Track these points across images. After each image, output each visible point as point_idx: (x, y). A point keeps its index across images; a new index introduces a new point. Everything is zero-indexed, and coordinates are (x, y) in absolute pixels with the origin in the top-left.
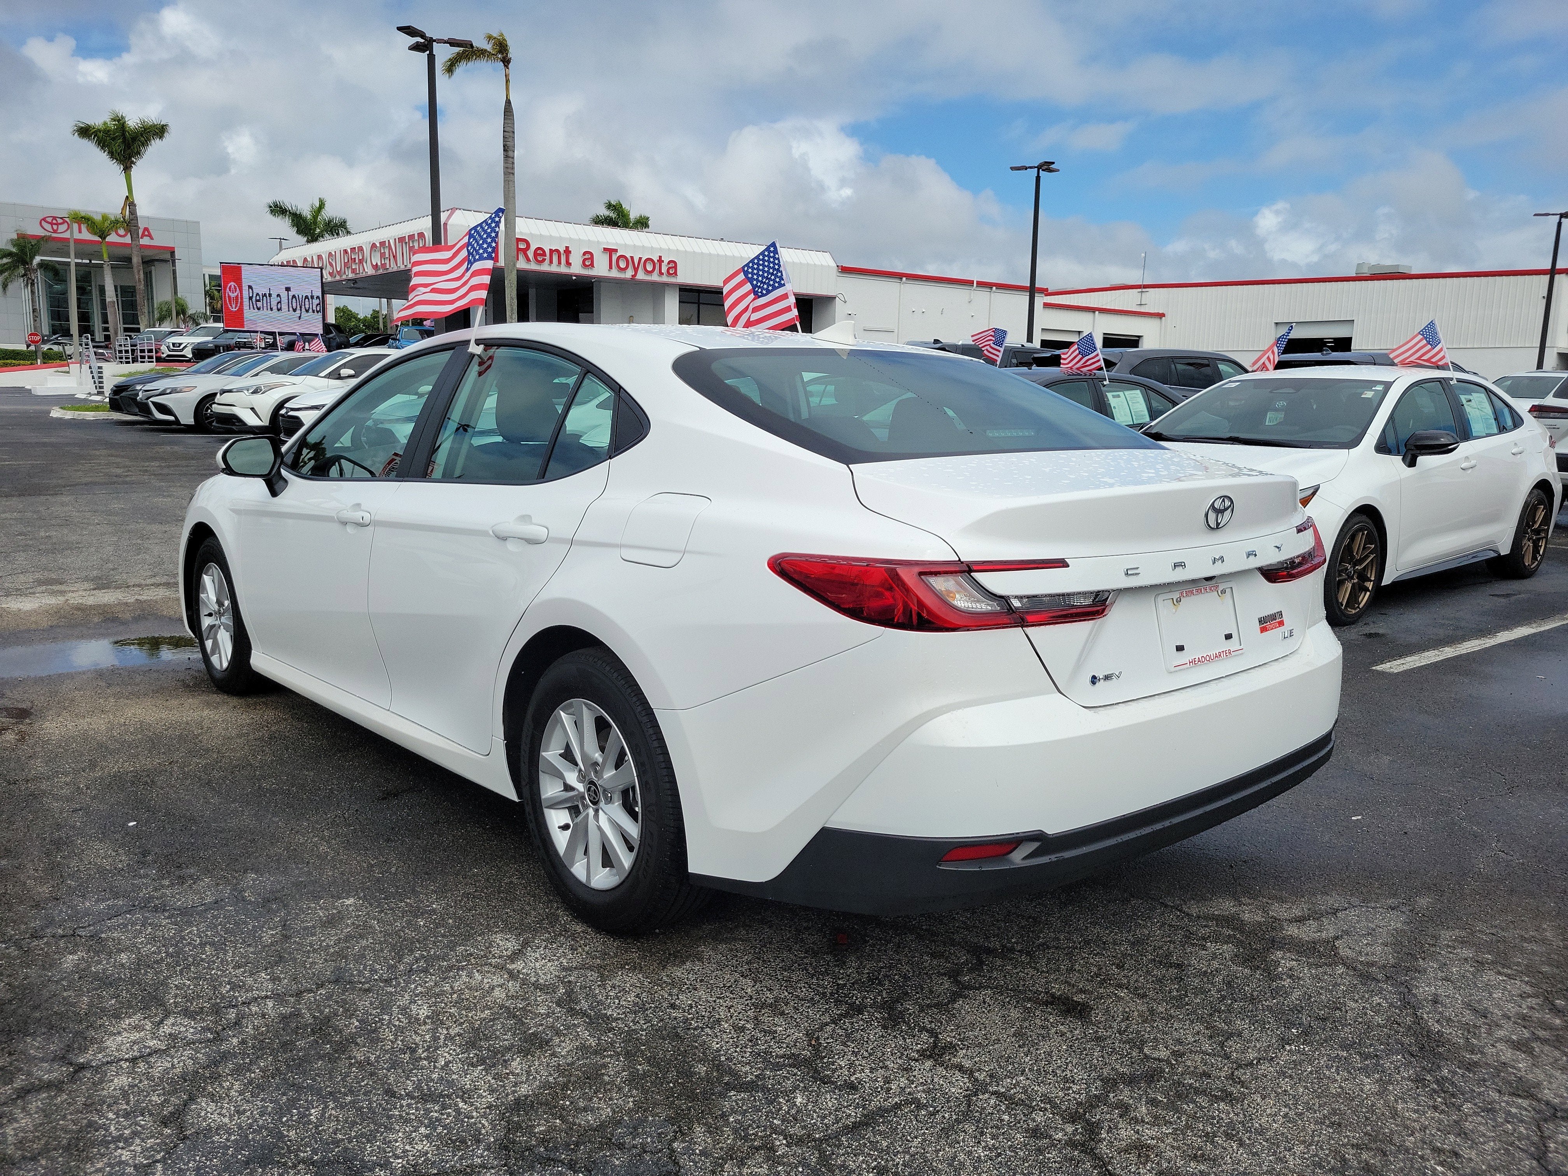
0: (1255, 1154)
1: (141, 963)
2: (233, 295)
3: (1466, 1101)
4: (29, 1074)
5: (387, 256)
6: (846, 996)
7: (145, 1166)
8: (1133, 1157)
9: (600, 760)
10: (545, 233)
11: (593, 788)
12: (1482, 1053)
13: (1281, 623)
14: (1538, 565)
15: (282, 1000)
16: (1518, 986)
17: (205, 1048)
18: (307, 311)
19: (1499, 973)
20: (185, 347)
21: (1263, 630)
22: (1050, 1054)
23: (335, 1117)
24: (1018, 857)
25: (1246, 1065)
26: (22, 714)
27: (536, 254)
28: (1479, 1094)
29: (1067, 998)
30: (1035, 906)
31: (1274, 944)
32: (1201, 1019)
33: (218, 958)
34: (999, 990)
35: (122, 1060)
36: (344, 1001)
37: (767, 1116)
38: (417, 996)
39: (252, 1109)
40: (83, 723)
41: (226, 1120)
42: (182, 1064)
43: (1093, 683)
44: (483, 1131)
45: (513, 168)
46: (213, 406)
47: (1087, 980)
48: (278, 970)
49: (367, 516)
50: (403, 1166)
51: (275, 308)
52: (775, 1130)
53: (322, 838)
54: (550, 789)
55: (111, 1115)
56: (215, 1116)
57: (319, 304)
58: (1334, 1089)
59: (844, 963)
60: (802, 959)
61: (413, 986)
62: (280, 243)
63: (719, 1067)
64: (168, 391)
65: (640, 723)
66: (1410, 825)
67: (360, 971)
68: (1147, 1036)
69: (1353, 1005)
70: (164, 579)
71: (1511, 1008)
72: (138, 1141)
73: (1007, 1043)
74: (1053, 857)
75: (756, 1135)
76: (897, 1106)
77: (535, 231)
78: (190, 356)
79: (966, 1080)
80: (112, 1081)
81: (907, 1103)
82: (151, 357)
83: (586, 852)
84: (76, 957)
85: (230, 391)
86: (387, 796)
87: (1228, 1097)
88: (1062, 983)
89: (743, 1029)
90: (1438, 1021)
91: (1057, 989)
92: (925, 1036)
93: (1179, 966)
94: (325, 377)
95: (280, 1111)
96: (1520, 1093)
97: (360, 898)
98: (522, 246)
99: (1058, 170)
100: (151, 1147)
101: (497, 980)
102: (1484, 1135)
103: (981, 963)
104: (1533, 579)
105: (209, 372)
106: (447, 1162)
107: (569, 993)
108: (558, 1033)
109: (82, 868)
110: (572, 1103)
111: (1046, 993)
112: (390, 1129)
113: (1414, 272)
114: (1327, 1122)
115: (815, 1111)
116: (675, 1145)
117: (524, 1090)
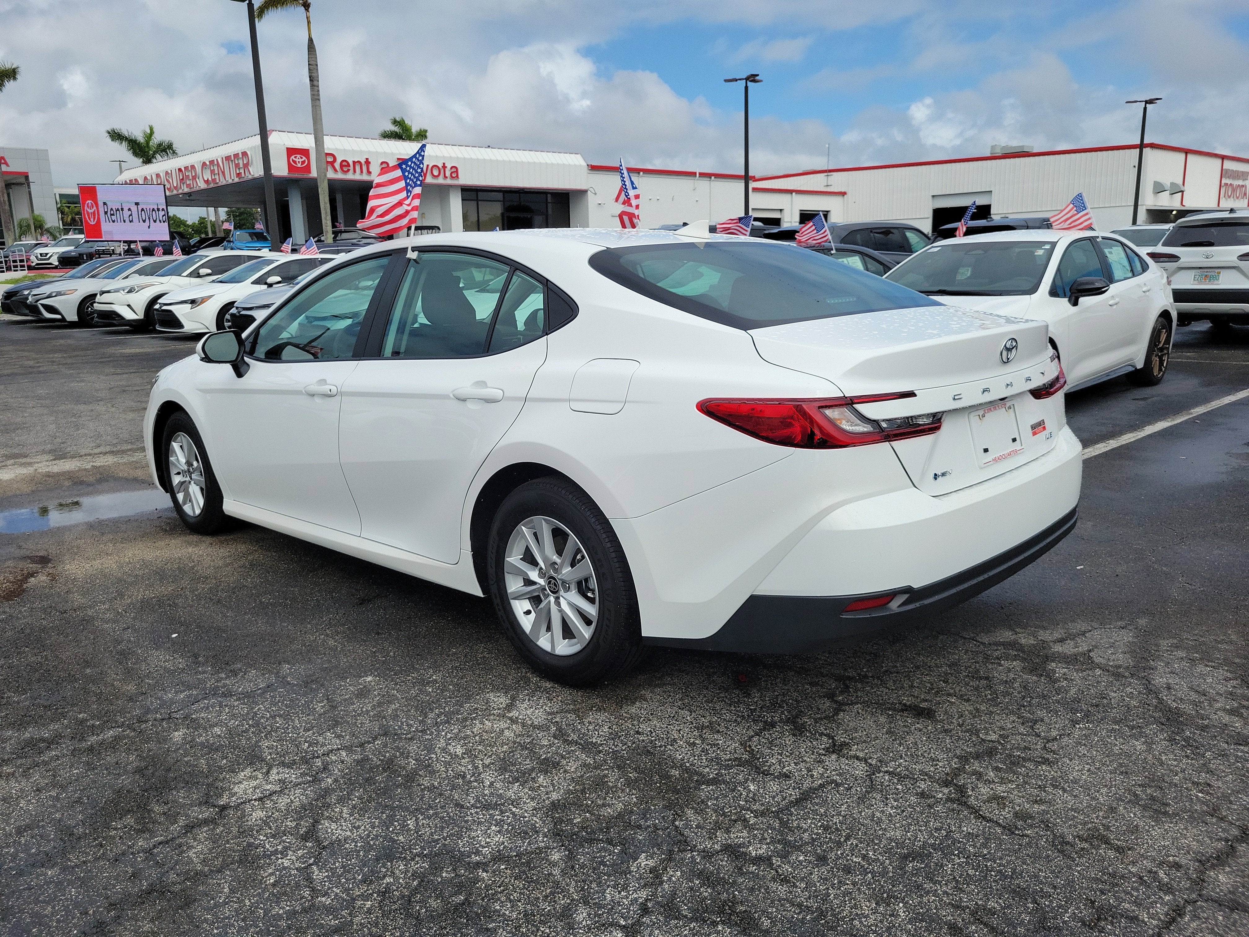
0: (1075, 796)
1: (231, 733)
2: (90, 211)
3: (1207, 750)
4: (187, 816)
5: (216, 172)
6: (759, 716)
7: (304, 868)
8: (994, 805)
9: (558, 561)
10: (348, 147)
11: (553, 581)
12: (1209, 719)
13: (1044, 428)
14: (1163, 375)
15: (352, 751)
16: (1222, 673)
17: (310, 786)
18: (155, 221)
19: (1207, 666)
20: (51, 256)
21: (1034, 434)
22: (916, 743)
23: (427, 824)
24: (895, 605)
25: (1053, 740)
26: (44, 561)
27: (341, 166)
28: (1214, 745)
29: (915, 706)
30: (873, 646)
31: (1047, 658)
32: (1012, 712)
33: (289, 725)
34: (866, 704)
35: (252, 800)
36: (397, 747)
37: (734, 800)
38: (449, 739)
39: (365, 824)
40: (97, 564)
41: (349, 833)
42: (297, 799)
43: (936, 479)
44: (537, 825)
45: (319, 95)
46: (95, 305)
47: (926, 692)
48: (338, 730)
49: (334, 389)
50: (490, 852)
51: (127, 221)
52: (742, 808)
53: (327, 635)
54: (514, 585)
55: (262, 837)
56: (339, 831)
57: (164, 215)
58: (1116, 750)
59: (749, 694)
60: (719, 694)
61: (443, 733)
62: (120, 165)
63: (687, 770)
64: (54, 295)
65: (595, 530)
66: (1119, 570)
67: (399, 727)
68: (979, 726)
69: (1113, 694)
70: (108, 449)
71: (1221, 689)
72: (290, 853)
73: (884, 739)
74: (918, 605)
75: (731, 811)
76: (822, 786)
77: (339, 147)
78: (57, 263)
79: (864, 766)
80: (251, 815)
81: (829, 783)
82: (23, 266)
83: (549, 629)
84: (181, 733)
85: (108, 292)
86: (363, 602)
87: (1046, 761)
88: (908, 696)
89: (694, 744)
90: (1174, 701)
91: (906, 700)
92: (825, 739)
93: (987, 678)
94: (187, 276)
95: (386, 825)
96: (1241, 742)
97: (376, 676)
98: (330, 159)
99: (762, 81)
100: (302, 856)
101: (503, 725)
102: (1224, 771)
103: (847, 687)
104: (1160, 385)
105: (83, 277)
106: (520, 847)
107: (560, 729)
108: (563, 757)
109: (151, 670)
110: (592, 802)
111: (900, 704)
112: (470, 829)
113: (1035, 151)
114: (1118, 772)
115: (766, 794)
116: (677, 823)
117: (555, 796)
